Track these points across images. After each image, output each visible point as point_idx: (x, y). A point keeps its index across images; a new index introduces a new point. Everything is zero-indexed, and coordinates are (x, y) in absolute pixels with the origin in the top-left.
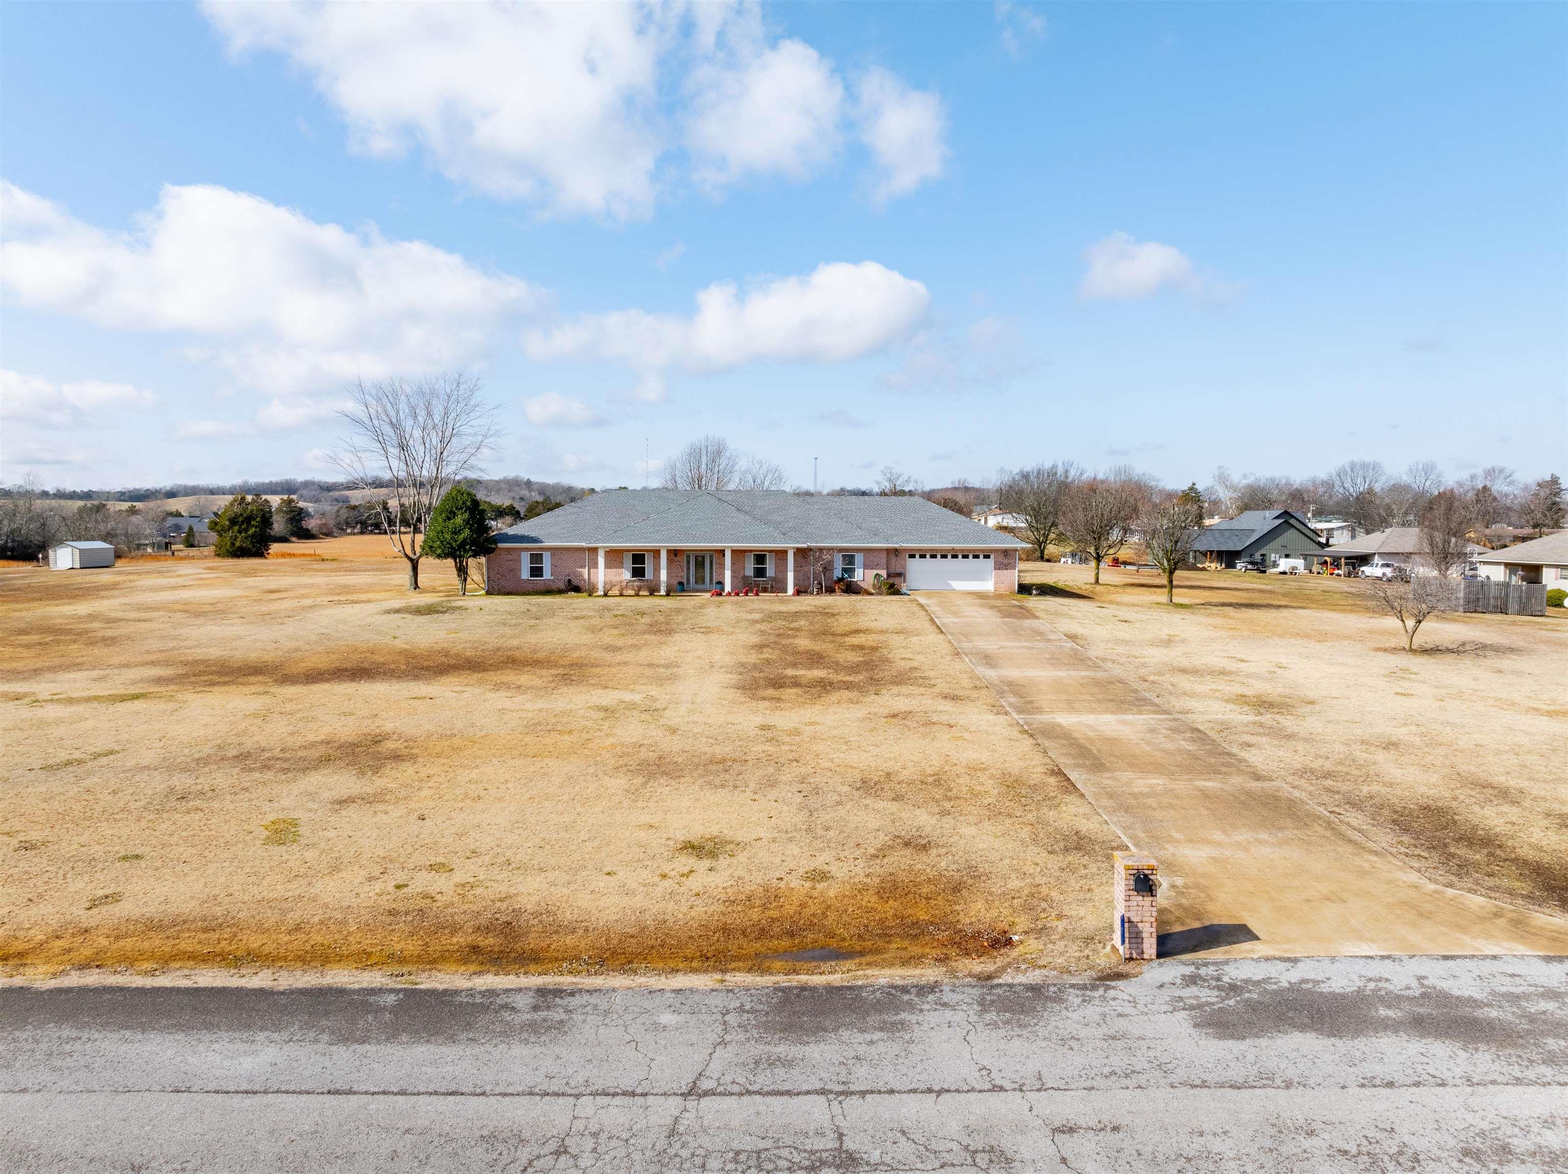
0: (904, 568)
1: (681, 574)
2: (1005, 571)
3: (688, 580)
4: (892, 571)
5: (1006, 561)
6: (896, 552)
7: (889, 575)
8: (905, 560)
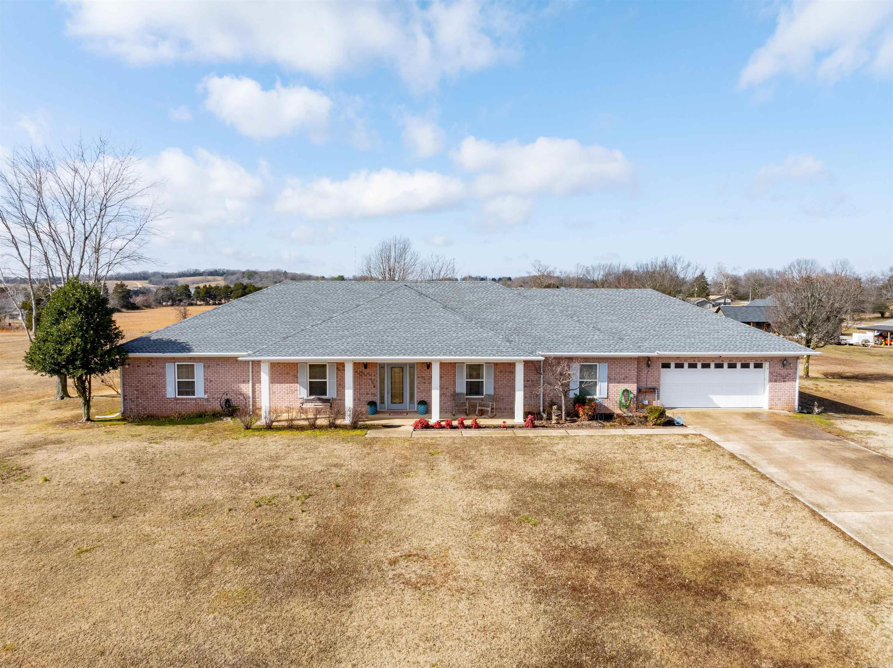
0: (658, 380)
1: (373, 391)
2: (783, 384)
3: (382, 398)
4: (643, 385)
5: (784, 372)
6: (648, 361)
7: (639, 391)
8: (659, 371)
